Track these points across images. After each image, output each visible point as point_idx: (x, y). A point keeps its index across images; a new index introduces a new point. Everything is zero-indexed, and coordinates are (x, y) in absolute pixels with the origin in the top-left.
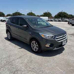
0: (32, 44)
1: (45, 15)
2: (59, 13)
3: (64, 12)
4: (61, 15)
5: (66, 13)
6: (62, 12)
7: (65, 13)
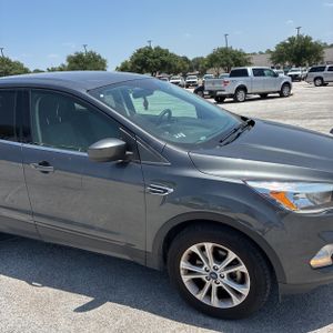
0: (184, 265)
1: (74, 65)
2: (139, 51)
3: (158, 49)
4: (149, 60)
5: (166, 53)
6: (150, 48)
7: (163, 51)
